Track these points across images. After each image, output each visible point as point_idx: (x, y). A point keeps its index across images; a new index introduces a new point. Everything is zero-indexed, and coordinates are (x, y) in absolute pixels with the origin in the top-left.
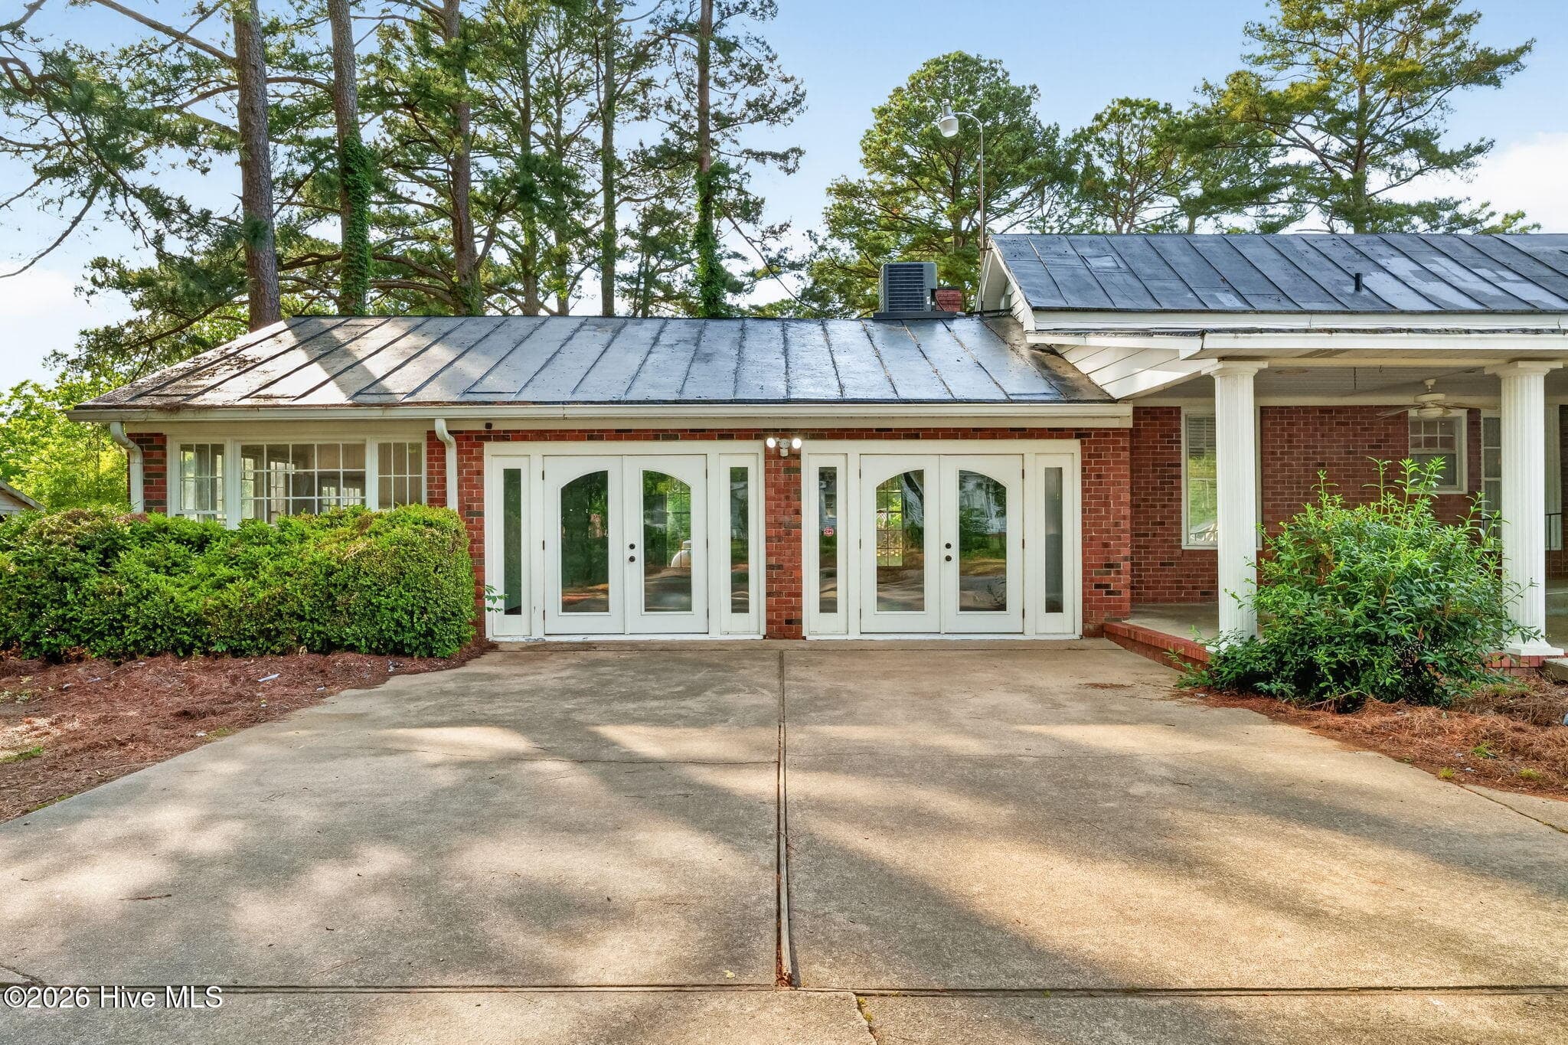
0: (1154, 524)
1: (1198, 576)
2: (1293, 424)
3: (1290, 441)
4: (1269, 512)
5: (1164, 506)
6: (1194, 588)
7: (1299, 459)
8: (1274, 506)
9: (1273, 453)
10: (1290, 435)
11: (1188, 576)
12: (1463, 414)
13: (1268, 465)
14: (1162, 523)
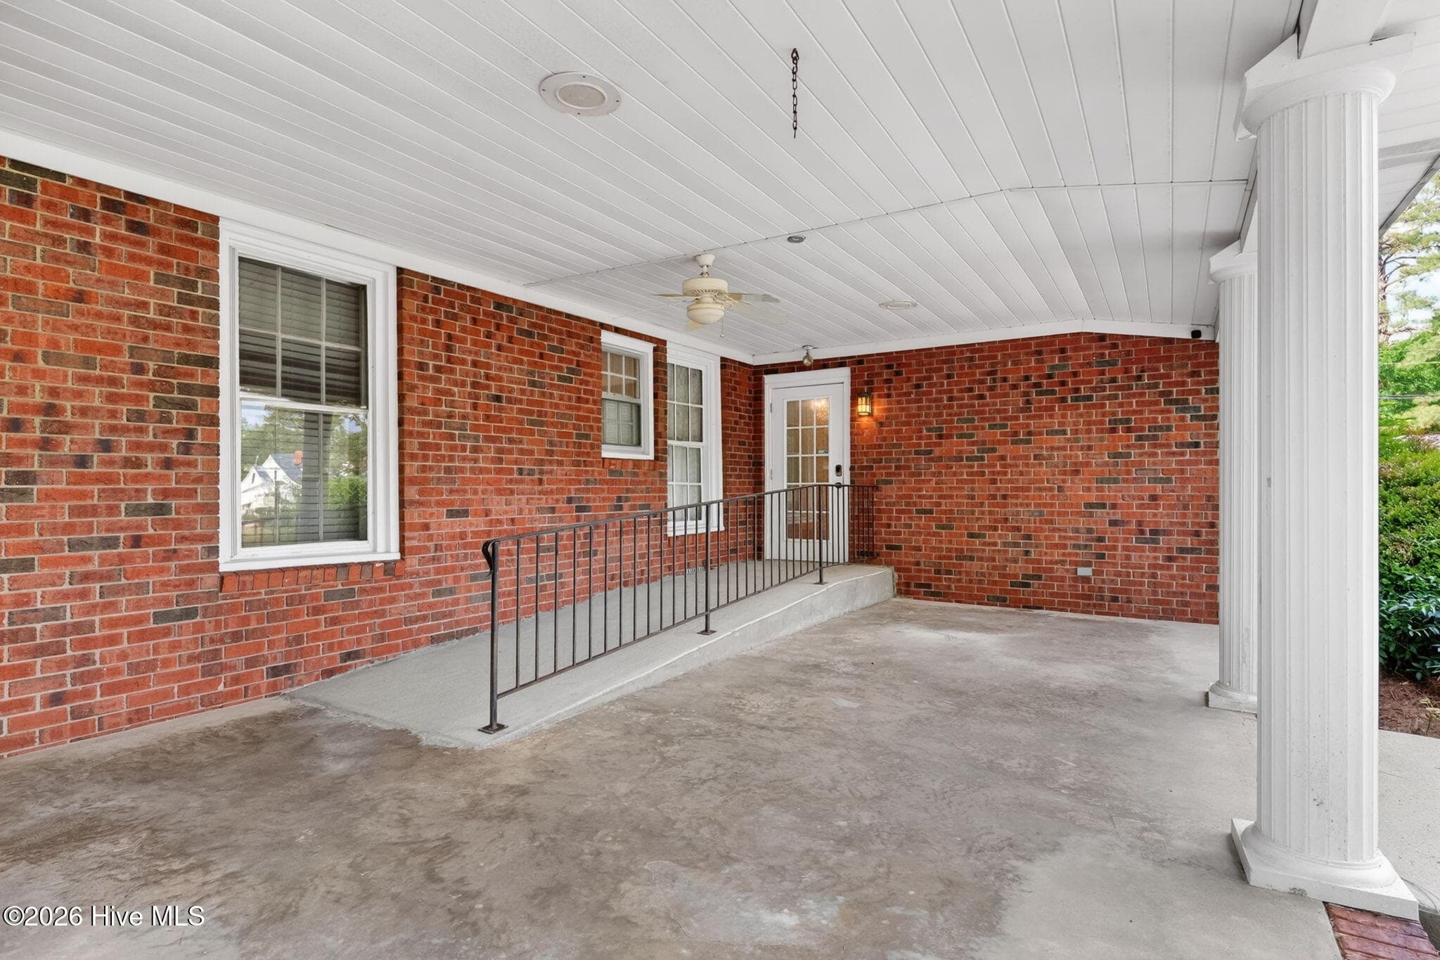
0: (134, 511)
1: (263, 632)
2: (455, 317)
3: (449, 348)
4: (413, 481)
5: (168, 464)
6: (250, 663)
7: (463, 384)
8: (423, 469)
9: (422, 366)
10: (450, 337)
11: (236, 636)
12: (647, 349)
13: (413, 388)
14: (160, 509)
